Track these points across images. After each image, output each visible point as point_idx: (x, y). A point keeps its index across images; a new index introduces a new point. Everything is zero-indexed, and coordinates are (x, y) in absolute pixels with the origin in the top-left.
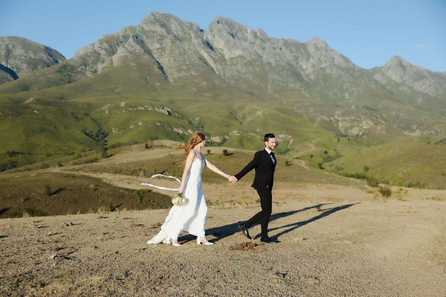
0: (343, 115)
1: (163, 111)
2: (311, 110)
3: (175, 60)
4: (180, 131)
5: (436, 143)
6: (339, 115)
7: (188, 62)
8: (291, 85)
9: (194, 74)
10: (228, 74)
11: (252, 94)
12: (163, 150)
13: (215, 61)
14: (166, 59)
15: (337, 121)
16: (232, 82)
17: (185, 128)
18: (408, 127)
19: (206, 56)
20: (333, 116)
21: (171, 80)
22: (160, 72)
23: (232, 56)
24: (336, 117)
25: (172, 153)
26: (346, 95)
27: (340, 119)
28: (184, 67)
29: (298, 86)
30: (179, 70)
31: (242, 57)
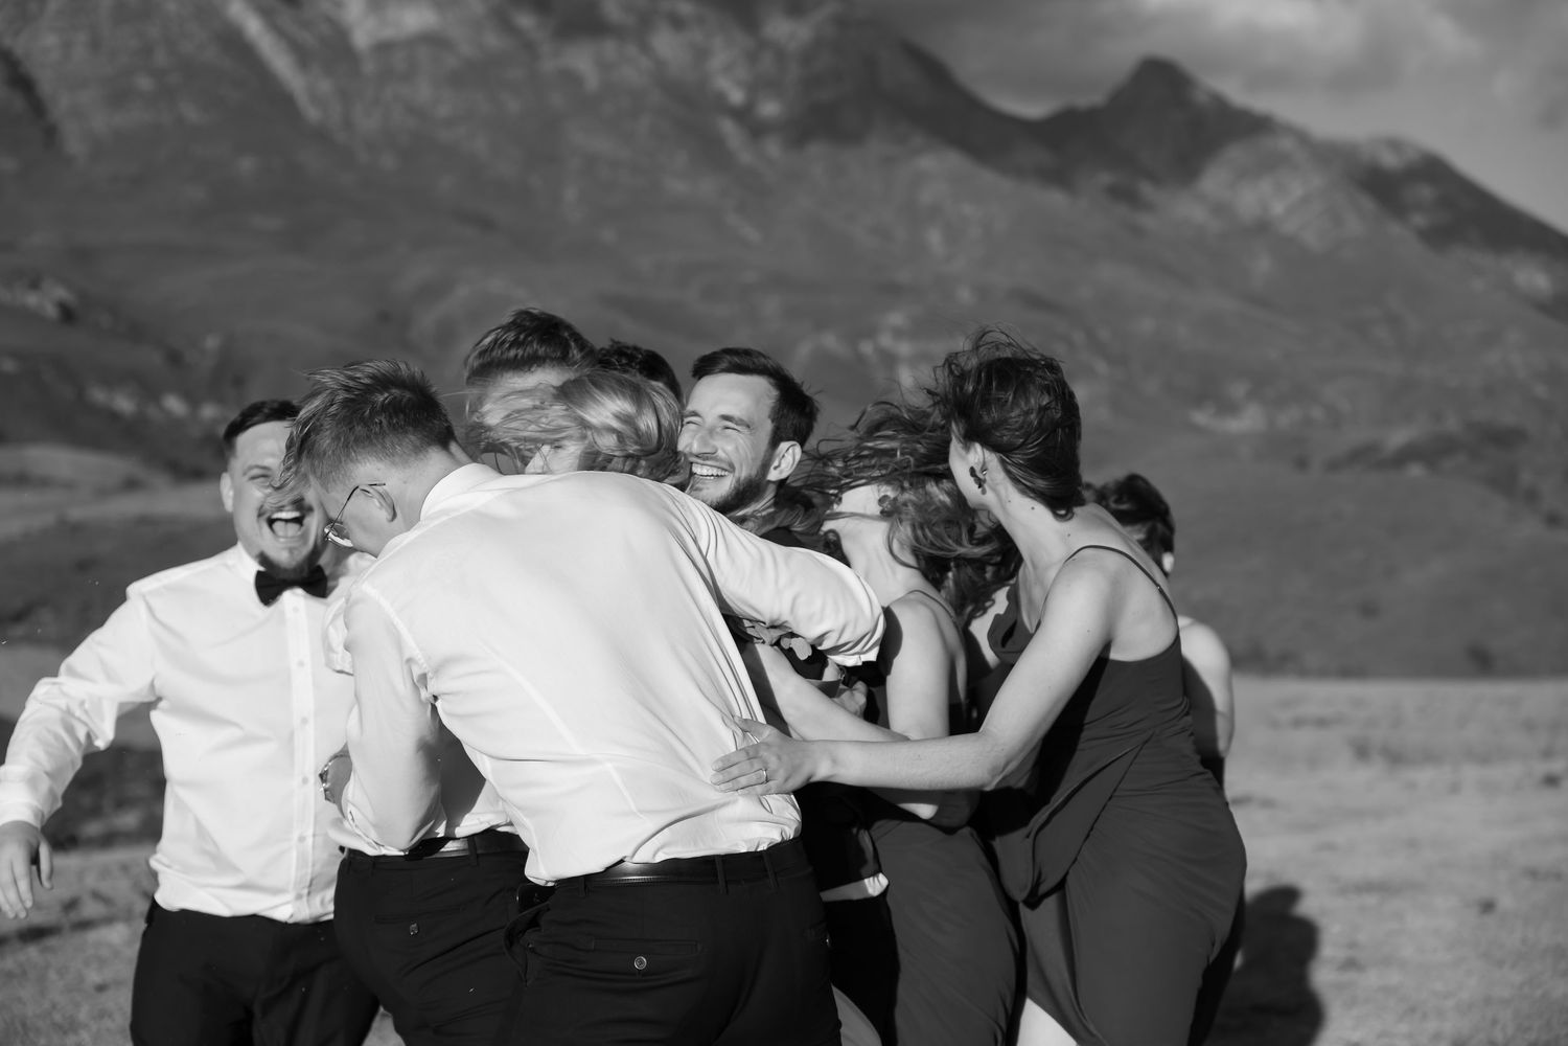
0: (917, 330)
1: (32, 300)
2: (771, 305)
3: (95, 44)
4: (124, 404)
5: (1333, 466)
6: (898, 333)
7: (161, 58)
8: (677, 186)
9: (191, 113)
10: (368, 123)
11: (486, 224)
12: (28, 497)
13: (303, 56)
14: (50, 40)
15: (890, 360)
16: (388, 162)
17: (149, 391)
18: (1208, 391)
19: (254, 27)
20: (870, 333)
21: (74, 144)
22: (18, 103)
23: (388, 33)
24: (886, 341)
25: (76, 513)
26: (934, 238)
27: (904, 348)
28: (144, 83)
29: (708, 187)
30: (119, 96)
31: (433, 41)
